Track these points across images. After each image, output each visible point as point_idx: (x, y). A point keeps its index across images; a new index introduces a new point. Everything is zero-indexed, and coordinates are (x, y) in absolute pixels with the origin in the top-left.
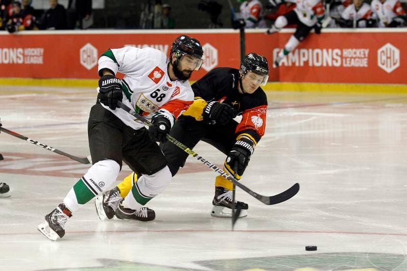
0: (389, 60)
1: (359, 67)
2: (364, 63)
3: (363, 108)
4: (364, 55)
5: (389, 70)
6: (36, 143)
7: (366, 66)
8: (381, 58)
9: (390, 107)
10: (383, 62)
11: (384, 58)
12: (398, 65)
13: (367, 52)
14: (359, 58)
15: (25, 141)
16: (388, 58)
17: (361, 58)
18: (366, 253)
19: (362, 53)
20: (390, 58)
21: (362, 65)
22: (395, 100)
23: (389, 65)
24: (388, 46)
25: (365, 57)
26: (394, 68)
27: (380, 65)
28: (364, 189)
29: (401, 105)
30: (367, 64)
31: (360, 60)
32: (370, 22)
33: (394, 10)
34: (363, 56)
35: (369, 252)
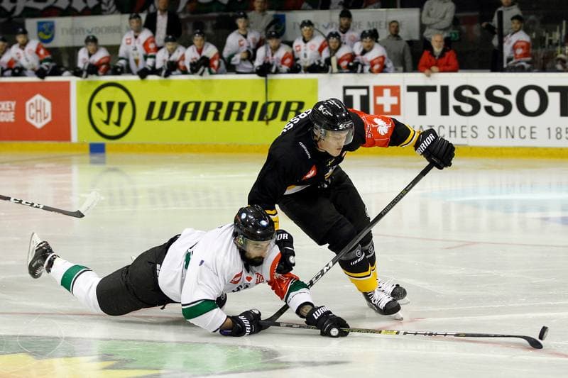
0: (39, 114)
1: (5, 123)
2: (10, 118)
3: (8, 169)
4: (10, 108)
5: (39, 124)
6: (20, 202)
7: (12, 120)
8: (30, 111)
9: (41, 168)
10: (32, 115)
11: (33, 111)
12: (49, 119)
13: (13, 104)
14: (4, 111)
15: (8, 201)
16: (37, 111)
17: (7, 111)
18: (16, 336)
19: (8, 106)
20: (40, 111)
21: (7, 120)
22: (48, 160)
23: (39, 120)
24: (38, 97)
25: (11, 111)
26: (45, 122)
27: (28, 119)
28: (13, 262)
29: (52, 165)
30: (14, 118)
31: (5, 114)
32: (17, 71)
33: (37, 52)
34: (9, 110)
35: (19, 334)
